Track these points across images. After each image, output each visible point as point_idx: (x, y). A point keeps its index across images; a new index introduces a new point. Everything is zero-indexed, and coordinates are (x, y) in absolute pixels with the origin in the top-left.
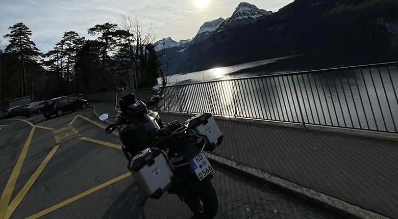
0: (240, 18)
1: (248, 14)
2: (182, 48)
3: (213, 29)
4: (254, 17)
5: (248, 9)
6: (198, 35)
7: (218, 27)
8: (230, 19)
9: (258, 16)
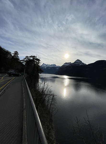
0: (76, 64)
1: (79, 63)
2: (58, 68)
3: (67, 65)
4: (80, 64)
5: (79, 62)
6: (63, 65)
7: (69, 65)
8: (73, 63)
9: (81, 64)
